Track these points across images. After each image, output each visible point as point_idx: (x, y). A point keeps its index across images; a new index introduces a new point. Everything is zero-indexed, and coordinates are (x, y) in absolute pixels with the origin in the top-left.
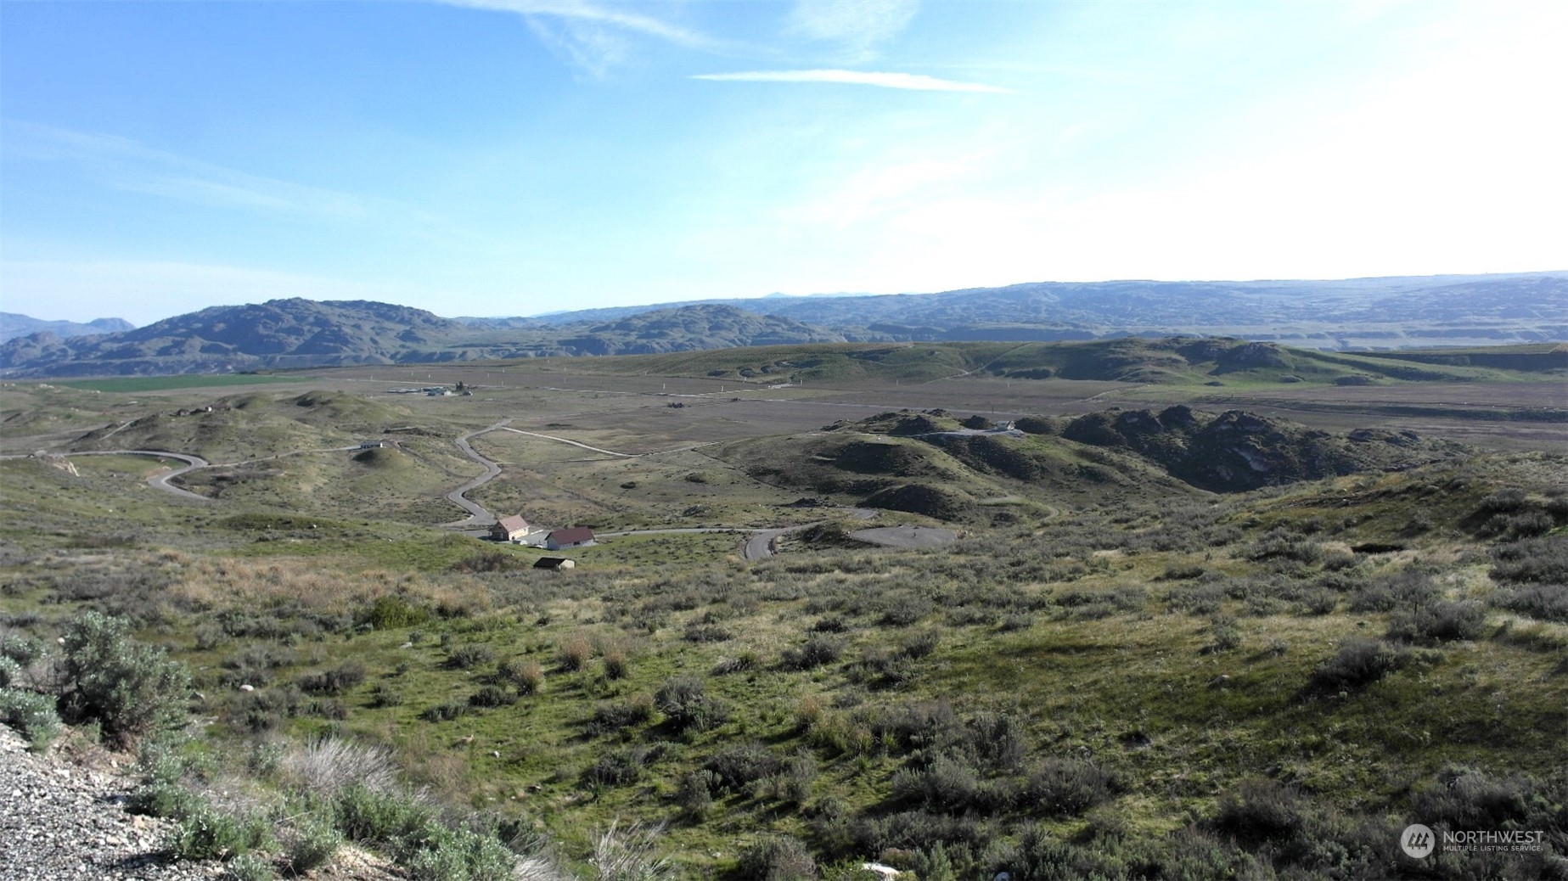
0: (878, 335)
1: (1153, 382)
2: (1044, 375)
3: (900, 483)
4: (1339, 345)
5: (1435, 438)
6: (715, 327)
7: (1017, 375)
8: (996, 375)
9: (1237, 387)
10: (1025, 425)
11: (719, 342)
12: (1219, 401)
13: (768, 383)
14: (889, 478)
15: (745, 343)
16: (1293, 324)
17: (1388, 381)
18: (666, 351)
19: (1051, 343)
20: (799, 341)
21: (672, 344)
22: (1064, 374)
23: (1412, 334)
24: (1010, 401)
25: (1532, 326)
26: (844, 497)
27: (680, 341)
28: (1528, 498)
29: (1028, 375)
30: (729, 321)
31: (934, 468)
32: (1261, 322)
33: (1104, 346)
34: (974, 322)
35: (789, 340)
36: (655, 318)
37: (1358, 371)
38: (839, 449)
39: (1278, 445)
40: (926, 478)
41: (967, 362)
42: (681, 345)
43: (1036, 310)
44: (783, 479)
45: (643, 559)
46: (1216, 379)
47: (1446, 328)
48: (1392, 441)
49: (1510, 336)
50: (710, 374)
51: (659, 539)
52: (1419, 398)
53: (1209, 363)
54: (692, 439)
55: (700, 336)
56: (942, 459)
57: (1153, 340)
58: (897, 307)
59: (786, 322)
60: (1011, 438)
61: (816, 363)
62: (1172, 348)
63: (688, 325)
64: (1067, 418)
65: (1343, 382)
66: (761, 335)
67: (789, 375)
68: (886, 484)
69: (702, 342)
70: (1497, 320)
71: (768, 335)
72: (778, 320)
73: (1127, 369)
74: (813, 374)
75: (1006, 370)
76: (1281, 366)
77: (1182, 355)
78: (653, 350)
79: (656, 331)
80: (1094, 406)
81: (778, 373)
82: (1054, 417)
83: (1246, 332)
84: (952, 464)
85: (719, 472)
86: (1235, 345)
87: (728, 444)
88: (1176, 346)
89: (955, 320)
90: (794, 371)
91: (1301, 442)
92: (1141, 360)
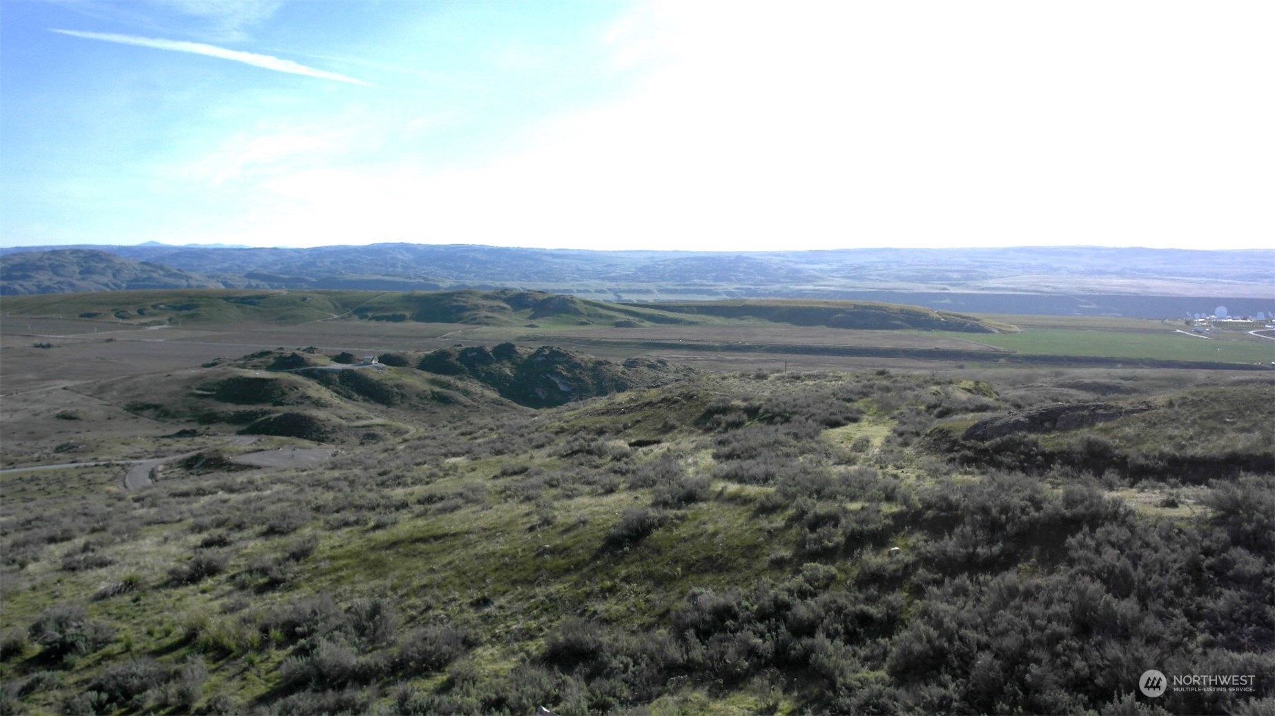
0: (254, 282)
1: (487, 324)
2: (401, 318)
3: (278, 412)
4: (616, 298)
5: (677, 364)
6: (86, 272)
7: (378, 319)
8: (361, 318)
9: (548, 328)
10: (386, 360)
11: (92, 285)
12: (535, 339)
13: (145, 324)
14: (267, 407)
15: (119, 287)
16: (585, 282)
17: (647, 324)
18: (31, 293)
19: (407, 293)
20: (176, 287)
21: (38, 287)
22: (418, 318)
23: (661, 291)
24: (373, 340)
25: (731, 287)
26: (224, 426)
27: (48, 283)
28: (733, 403)
29: (388, 319)
30: (102, 265)
31: (308, 397)
32: (564, 280)
33: (449, 296)
34: (341, 274)
35: (166, 286)
36: (17, 260)
37: (628, 317)
38: (218, 384)
39: (577, 372)
40: (301, 406)
41: (336, 307)
42: (48, 287)
43: (394, 265)
44: (162, 413)
45: (8, 497)
46: (534, 322)
47: (682, 288)
48: (652, 367)
49: (717, 294)
50: (82, 316)
51: (28, 477)
52: (667, 336)
53: (528, 310)
54: (63, 379)
55: (69, 280)
56: (315, 390)
57: (486, 292)
58: (271, 259)
59: (162, 268)
60: (375, 371)
61: (196, 306)
62: (500, 298)
63: (55, 269)
64: (421, 353)
65: (619, 325)
66: (136, 280)
67: (166, 318)
68: (264, 413)
69: (72, 285)
70: (712, 283)
71: (144, 280)
72: (156, 267)
73: (467, 314)
74: (192, 316)
75: (370, 314)
76: (577, 313)
77: (508, 303)
78: (15, 292)
79: (19, 274)
80: (443, 344)
81: (155, 315)
82: (411, 353)
83: (552, 287)
84: (325, 394)
85: (95, 408)
86: (546, 297)
87: (104, 382)
88: (503, 296)
89: (325, 272)
90: (173, 314)
91: (593, 369)
92: (477, 307)
